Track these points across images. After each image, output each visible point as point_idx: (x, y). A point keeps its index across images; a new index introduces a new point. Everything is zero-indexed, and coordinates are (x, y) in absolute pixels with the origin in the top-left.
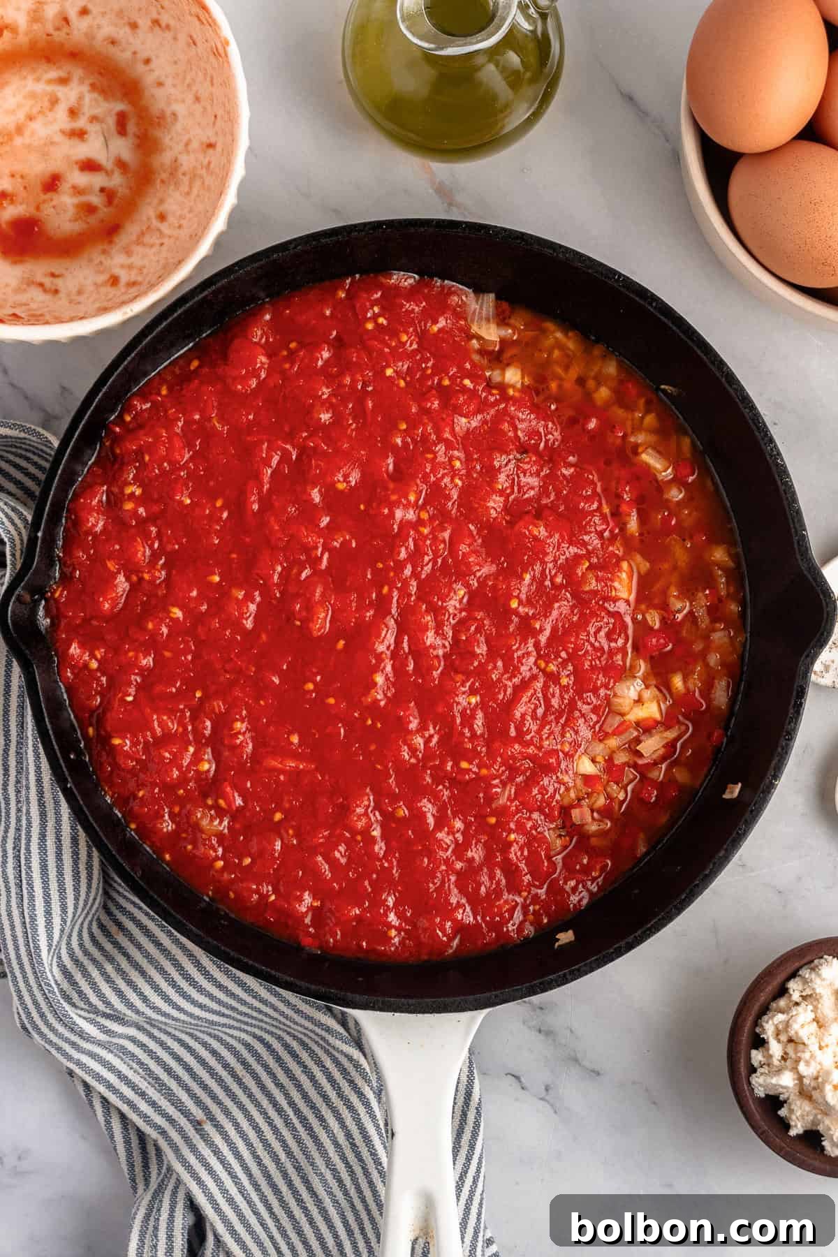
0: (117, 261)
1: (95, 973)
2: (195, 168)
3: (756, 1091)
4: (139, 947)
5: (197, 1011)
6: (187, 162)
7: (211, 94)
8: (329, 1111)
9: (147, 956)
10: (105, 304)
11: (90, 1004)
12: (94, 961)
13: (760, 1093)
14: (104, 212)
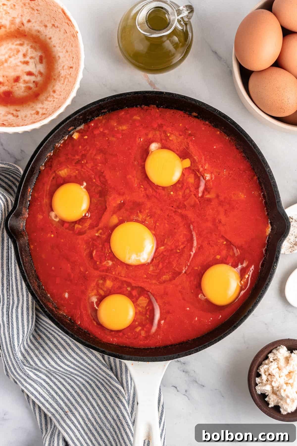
0: (38, 106)
1: (32, 354)
2: (66, 75)
3: (257, 392)
4: (47, 344)
5: (66, 368)
6: (63, 73)
7: (72, 50)
8: (111, 408)
9: (50, 347)
10: (34, 121)
11: (30, 364)
12: (31, 349)
13: (259, 392)
14: (34, 89)
